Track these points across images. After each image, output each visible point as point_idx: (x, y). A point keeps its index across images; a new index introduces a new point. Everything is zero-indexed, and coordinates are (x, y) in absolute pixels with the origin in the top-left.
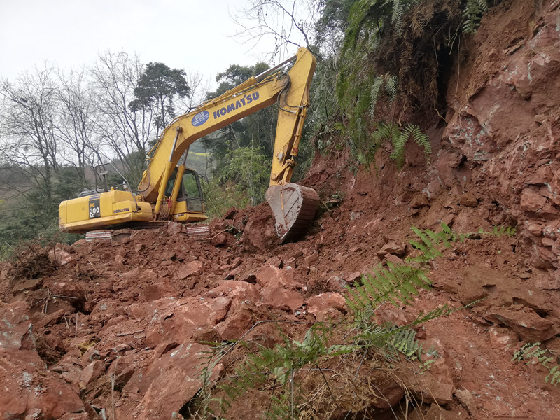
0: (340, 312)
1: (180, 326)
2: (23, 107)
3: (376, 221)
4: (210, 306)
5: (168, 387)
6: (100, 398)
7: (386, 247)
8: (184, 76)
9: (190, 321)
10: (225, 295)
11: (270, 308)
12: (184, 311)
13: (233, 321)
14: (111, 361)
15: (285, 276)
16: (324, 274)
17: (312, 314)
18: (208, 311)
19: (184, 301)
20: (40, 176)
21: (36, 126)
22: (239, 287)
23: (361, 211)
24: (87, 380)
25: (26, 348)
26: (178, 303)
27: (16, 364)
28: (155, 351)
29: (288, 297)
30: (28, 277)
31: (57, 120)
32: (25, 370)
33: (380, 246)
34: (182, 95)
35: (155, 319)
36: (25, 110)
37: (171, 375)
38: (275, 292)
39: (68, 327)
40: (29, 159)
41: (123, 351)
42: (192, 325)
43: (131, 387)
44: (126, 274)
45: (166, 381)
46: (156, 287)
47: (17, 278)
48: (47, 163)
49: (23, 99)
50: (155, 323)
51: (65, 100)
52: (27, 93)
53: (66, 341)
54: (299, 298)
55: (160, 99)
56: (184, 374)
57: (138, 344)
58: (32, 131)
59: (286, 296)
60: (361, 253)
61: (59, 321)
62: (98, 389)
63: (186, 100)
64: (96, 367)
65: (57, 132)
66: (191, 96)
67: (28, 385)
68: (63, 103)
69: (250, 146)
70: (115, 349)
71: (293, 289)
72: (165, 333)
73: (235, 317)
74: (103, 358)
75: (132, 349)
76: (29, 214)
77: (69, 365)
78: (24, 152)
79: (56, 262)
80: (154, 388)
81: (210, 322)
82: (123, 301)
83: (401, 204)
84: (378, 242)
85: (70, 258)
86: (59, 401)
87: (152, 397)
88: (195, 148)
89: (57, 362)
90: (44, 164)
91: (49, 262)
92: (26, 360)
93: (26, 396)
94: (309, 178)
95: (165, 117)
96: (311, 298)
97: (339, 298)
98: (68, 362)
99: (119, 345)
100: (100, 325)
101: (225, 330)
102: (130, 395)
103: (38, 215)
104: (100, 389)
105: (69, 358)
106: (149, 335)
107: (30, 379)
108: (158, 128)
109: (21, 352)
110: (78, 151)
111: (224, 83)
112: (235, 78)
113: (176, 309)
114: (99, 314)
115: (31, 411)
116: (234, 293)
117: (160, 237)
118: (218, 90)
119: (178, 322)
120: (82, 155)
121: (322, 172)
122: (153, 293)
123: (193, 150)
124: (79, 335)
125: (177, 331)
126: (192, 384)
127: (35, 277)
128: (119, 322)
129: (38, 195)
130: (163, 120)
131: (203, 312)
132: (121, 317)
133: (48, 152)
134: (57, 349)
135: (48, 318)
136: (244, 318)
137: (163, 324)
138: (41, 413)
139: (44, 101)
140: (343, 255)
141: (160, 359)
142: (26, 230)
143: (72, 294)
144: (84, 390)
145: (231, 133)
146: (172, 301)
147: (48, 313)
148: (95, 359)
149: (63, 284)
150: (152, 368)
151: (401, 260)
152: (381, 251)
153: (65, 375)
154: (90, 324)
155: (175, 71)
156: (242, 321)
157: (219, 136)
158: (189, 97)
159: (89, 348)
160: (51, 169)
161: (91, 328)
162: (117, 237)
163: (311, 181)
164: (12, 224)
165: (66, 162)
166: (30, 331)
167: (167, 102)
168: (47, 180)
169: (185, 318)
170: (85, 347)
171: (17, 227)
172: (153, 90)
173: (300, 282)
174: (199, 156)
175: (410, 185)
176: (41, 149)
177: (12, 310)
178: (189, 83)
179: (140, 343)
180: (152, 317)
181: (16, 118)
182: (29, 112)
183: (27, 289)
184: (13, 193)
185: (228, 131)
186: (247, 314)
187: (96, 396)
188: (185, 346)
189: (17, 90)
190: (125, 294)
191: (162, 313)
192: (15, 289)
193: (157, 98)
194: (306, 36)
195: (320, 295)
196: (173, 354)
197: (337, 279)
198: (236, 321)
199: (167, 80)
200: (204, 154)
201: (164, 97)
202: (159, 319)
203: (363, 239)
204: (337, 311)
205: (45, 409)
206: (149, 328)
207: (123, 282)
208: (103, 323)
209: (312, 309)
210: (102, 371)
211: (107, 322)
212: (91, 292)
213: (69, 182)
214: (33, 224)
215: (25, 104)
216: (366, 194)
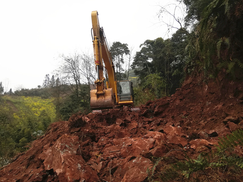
0: (208, 148)
1: (135, 149)
2: (68, 63)
3: (220, 106)
4: (146, 142)
5: (133, 175)
6: (105, 177)
7: (228, 118)
8: (127, 46)
9: (139, 148)
10: (152, 137)
11: (173, 144)
12: (136, 143)
13: (158, 149)
14: (108, 162)
15: (177, 130)
16: (195, 130)
17: (193, 149)
18: (146, 144)
19: (135, 139)
20: (74, 88)
21: (73, 69)
22: (158, 134)
23: (212, 101)
24: (100, 169)
25: (78, 154)
26: (133, 140)
27: (75, 160)
28: (126, 159)
29: (180, 140)
30: (75, 127)
31: (80, 67)
32: (78, 163)
33: (224, 118)
34: (126, 54)
35: (124, 146)
36: (69, 63)
37: (134, 170)
38: (174, 138)
39: (91, 147)
40: (71, 82)
41: (113, 158)
42: (140, 150)
43: (117, 173)
44: (109, 127)
45: (132, 172)
46: (122, 132)
47: (72, 127)
48: (77, 83)
49: (68, 60)
50: (124, 148)
51: (83, 59)
52: (70, 57)
53: (91, 153)
54: (185, 141)
55: (118, 56)
56: (139, 170)
57: (118, 156)
58: (71, 71)
59: (179, 139)
60: (214, 120)
61: (88, 144)
62: (104, 173)
63: (128, 55)
64: (103, 164)
65: (80, 71)
66: (130, 54)
67: (80, 169)
68: (83, 60)
69: (156, 73)
70: (109, 157)
71: (182, 137)
72: (129, 152)
73: (159, 147)
74: (105, 160)
75: (116, 158)
76: (70, 103)
77: (93, 162)
78: (68, 79)
79: (85, 121)
80: (127, 175)
81: (147, 148)
82: (109, 138)
83: (233, 97)
84: (223, 116)
85: (89, 120)
86: (91, 176)
87: (127, 178)
88: (131, 75)
89: (88, 161)
90: (76, 84)
91: (83, 121)
92: (79, 159)
93: (79, 173)
94: (184, 86)
95: (120, 64)
96: (191, 141)
97: (205, 142)
98: (92, 161)
99: (111, 156)
100: (102, 147)
101: (155, 153)
102: (117, 177)
103: (73, 103)
104: (105, 173)
105: (92, 160)
106: (122, 152)
107: (80, 166)
108: (117, 68)
109: (76, 156)
110: (88, 78)
111: (143, 47)
112: (148, 45)
113: (132, 142)
114: (101, 143)
115: (82, 179)
116: (156, 137)
117: (120, 112)
118: (141, 51)
119: (134, 148)
120: (89, 80)
121: (190, 83)
122: (121, 135)
123: (131, 76)
124: (95, 151)
125: (134, 152)
126: (144, 174)
127: (78, 127)
128: (109, 146)
129: (73, 96)
130: (119, 64)
131: (144, 144)
132: (110, 144)
133: (77, 79)
134: (88, 155)
135: (83, 143)
136: (163, 148)
137: (128, 148)
138: (85, 180)
139: (75, 60)
140: (204, 122)
141: (128, 163)
142: (70, 109)
143: (91, 134)
144: (99, 173)
145: (147, 68)
146: (129, 139)
147: (83, 141)
148: (102, 161)
149: (88, 130)
150: (125, 166)
151: (236, 125)
152: (225, 120)
153: (92, 166)
154: (98, 146)
155: (124, 44)
156: (162, 149)
157: (141, 70)
158: (129, 54)
159: (99, 156)
160: (79, 85)
161: (99, 148)
162: (104, 112)
163: (185, 87)
164: (64, 107)
165: (83, 83)
166: (79, 148)
167: (120, 57)
168: (77, 90)
169: (137, 146)
170: (98, 156)
171: (66, 108)
172: (115, 53)
173: (185, 134)
174: (133, 78)
175: (237, 88)
176: (75, 78)
177: (73, 139)
178: (129, 49)
179: (119, 155)
180: (123, 145)
181: (66, 67)
182: (71, 64)
183: (76, 132)
184: (65, 95)
185: (145, 67)
186: (164, 146)
187: (104, 176)
188: (139, 158)
189: (66, 57)
190: (110, 135)
191: (127, 143)
192: (71, 131)
193: (117, 56)
194: (180, 24)
195: (196, 140)
196: (133, 161)
197: (203, 133)
198: (160, 149)
199: (120, 48)
200: (135, 77)
201: (119, 55)
202: (126, 146)
203: (214, 114)
204: (206, 148)
205: (86, 179)
206: (122, 149)
207: (108, 130)
208: (104, 146)
209: (192, 146)
210: (105, 166)
211: (105, 146)
212: (97, 134)
213: (84, 90)
214: (72, 107)
215: (69, 61)
216: (214, 93)
